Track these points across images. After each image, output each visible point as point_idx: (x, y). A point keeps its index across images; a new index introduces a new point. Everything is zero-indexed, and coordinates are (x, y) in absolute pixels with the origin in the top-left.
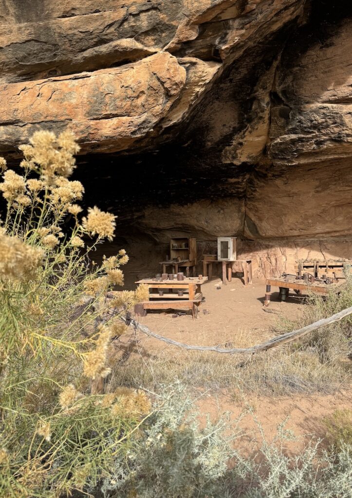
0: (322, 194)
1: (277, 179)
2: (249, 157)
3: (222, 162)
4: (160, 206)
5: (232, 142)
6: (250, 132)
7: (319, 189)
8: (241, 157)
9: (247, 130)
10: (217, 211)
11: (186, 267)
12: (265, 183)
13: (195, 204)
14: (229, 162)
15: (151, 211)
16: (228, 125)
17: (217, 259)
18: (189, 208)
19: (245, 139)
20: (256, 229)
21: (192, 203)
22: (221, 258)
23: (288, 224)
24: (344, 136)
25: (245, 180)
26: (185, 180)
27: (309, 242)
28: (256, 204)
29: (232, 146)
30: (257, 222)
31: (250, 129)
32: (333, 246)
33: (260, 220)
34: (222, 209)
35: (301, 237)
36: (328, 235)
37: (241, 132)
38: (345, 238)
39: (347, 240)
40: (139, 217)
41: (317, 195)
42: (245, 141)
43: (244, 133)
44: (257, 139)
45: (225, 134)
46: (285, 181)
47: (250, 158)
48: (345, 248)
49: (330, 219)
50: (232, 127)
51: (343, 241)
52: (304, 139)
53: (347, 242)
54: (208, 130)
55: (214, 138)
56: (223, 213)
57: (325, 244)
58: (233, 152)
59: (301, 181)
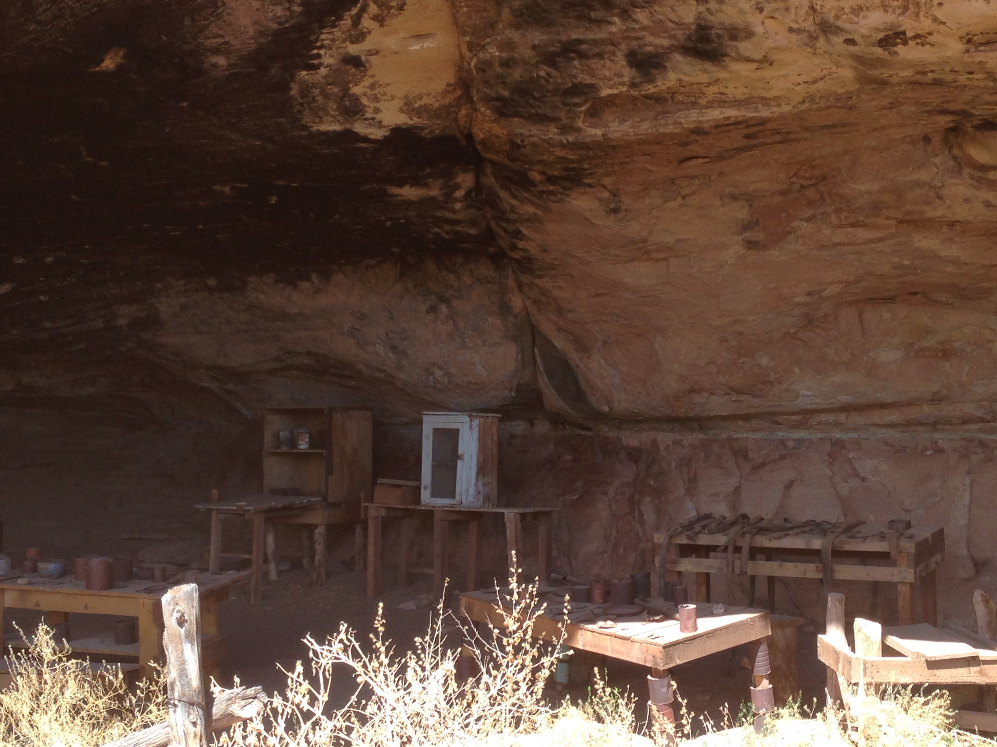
1: (574, 194)
3: (305, 127)
4: (212, 282)
5: (319, 56)
6: (380, 20)
7: (759, 236)
10: (423, 308)
11: (316, 526)
12: (537, 206)
14: (337, 127)
15: (182, 300)
17: (417, 500)
18: (318, 291)
20: (576, 382)
21: (326, 275)
22: (433, 495)
24: (719, 36)
25: (459, 194)
26: (227, 189)
27: (790, 444)
28: (546, 283)
29: (323, 71)
30: (574, 356)
34: (443, 300)
35: (754, 422)
36: (857, 419)
37: (340, 18)
45: (275, 26)
51: (926, 449)
52: (584, 47)
53: (941, 451)
55: (234, 42)
59: (673, 204)
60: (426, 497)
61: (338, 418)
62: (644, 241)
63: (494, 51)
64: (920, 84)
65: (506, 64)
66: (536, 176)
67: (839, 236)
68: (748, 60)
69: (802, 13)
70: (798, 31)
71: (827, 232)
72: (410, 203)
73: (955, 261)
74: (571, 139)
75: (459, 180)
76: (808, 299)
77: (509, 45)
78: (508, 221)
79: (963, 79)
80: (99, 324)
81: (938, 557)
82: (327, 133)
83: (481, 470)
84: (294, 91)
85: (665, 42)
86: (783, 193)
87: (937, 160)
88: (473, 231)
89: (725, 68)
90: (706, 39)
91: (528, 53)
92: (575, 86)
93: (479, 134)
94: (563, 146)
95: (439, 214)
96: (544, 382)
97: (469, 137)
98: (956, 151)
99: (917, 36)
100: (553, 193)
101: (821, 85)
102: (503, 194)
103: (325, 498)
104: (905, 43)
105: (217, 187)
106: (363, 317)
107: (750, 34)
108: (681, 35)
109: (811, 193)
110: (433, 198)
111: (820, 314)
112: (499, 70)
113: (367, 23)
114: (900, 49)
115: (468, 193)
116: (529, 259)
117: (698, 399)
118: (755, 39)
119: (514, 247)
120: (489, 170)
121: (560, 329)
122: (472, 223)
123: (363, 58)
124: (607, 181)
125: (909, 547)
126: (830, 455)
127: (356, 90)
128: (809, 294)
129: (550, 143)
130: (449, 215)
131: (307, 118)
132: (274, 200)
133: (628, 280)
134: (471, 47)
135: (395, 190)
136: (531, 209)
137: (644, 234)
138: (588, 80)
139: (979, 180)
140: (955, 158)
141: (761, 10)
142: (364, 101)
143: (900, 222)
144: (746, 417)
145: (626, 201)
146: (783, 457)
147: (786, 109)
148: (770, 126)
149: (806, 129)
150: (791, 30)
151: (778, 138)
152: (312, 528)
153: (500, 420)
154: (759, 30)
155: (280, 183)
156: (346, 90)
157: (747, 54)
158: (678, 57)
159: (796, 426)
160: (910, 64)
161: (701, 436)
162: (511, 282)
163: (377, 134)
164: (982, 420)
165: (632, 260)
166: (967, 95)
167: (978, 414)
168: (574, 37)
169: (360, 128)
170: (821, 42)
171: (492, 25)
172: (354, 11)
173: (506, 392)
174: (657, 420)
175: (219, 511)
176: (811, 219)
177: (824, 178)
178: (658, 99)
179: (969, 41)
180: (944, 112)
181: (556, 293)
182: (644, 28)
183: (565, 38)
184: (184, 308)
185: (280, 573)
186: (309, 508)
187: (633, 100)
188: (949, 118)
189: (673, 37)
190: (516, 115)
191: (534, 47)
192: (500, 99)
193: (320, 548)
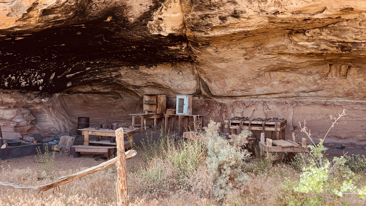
0: (251, 61)
1: (208, 48)
2: (172, 29)
3: (150, 34)
4: (132, 67)
5: (153, 18)
6: (166, 10)
8: (165, 30)
9: (162, 8)
12: (200, 51)
13: (158, 67)
14: (157, 34)
16: (144, 4)
18: (154, 69)
19: (163, 15)
20: (209, 89)
21: (156, 66)
23: (230, 86)
24: (239, 13)
27: (254, 102)
29: (154, 21)
30: (208, 84)
31: (164, 7)
32: (274, 107)
33: (210, 81)
34: (180, 71)
36: (269, 96)
37: (157, 9)
38: (286, 100)
39: (287, 102)
40: (117, 76)
41: (247, 61)
42: (164, 17)
43: (161, 11)
44: (173, 15)
45: (144, 11)
46: (215, 49)
47: (174, 30)
48: (284, 109)
49: (267, 83)
50: (148, 6)
51: (283, 103)
52: (209, 15)
53: (286, 103)
54: (126, 9)
55: (135, 15)
56: (182, 75)
57: (267, 104)
58: (157, 25)
60: (177, 112)
61: (159, 96)
62: (223, 58)
63: (190, 16)
64: (282, 23)
65: (193, 19)
66: (200, 44)
67: (265, 57)
68: (245, 18)
69: (257, 7)
70: (256, 11)
71: (262, 56)
72: (173, 50)
73: (290, 62)
74: (207, 36)
75: (183, 45)
76: (258, 71)
77: (193, 15)
78: (194, 54)
79: (291, 22)
80: (109, 76)
81: (285, 126)
82: (155, 35)
83: (189, 108)
84: (148, 26)
85: (227, 14)
86: (253, 47)
87: (286, 40)
88: (187, 56)
89: (240, 20)
90: (236, 13)
91: (198, 17)
92: (208, 24)
93: (187, 34)
94: (205, 37)
95: (179, 52)
96: (202, 89)
97: (185, 35)
98: (290, 38)
99: (281, 12)
100: (203, 48)
101: (261, 23)
102: (193, 48)
103: (156, 113)
104: (279, 14)
105: (132, 47)
106: (164, 75)
107: (245, 12)
108: (230, 12)
109: (259, 48)
110: (178, 49)
111: (261, 74)
112: (191, 21)
113: (163, 11)
114: (278, 15)
115: (185, 48)
116: (198, 62)
117: (234, 92)
118: (246, 13)
119: (195, 60)
120: (190, 43)
121: (205, 77)
122: (186, 55)
123: (162, 18)
124: (215, 45)
125: (279, 123)
126: (263, 104)
127: (161, 25)
128: (259, 69)
129: (202, 37)
130: (182, 53)
131: (151, 31)
132: (144, 49)
133: (219, 67)
134: (185, 15)
135: (170, 47)
136: (199, 51)
137: (223, 57)
138: (211, 23)
139: (295, 44)
140: (290, 40)
141: (248, 7)
142: (163, 27)
143: (279, 53)
144: (245, 96)
145: (219, 49)
146: (253, 105)
147: (253, 29)
148: (250, 32)
149: (258, 33)
150: (254, 11)
151: (252, 35)
152: (153, 119)
153: (193, 97)
154: (247, 11)
155: (145, 46)
156: (159, 25)
157: (245, 17)
158: (230, 17)
159: (256, 98)
160: (280, 19)
161: (235, 100)
162: (195, 68)
163: (166, 35)
164: (296, 97)
165: (220, 62)
166: (293, 25)
167: (295, 95)
168: (207, 13)
169: (162, 33)
170: (261, 14)
171: (190, 11)
172: (161, 8)
173: (194, 91)
174: (226, 97)
175: (134, 116)
176: (259, 53)
177: (262, 44)
178: (225, 27)
179: (293, 14)
180: (288, 29)
181: (204, 70)
182: (222, 11)
183: (205, 14)
184: (126, 73)
185: (147, 128)
186: (153, 115)
187: (220, 27)
188: (289, 31)
189: (229, 13)
190: (195, 31)
191: (199, 16)
192: (192, 27)
193: (155, 123)
